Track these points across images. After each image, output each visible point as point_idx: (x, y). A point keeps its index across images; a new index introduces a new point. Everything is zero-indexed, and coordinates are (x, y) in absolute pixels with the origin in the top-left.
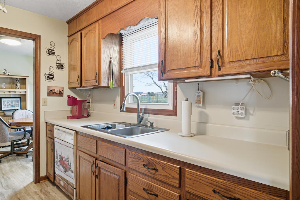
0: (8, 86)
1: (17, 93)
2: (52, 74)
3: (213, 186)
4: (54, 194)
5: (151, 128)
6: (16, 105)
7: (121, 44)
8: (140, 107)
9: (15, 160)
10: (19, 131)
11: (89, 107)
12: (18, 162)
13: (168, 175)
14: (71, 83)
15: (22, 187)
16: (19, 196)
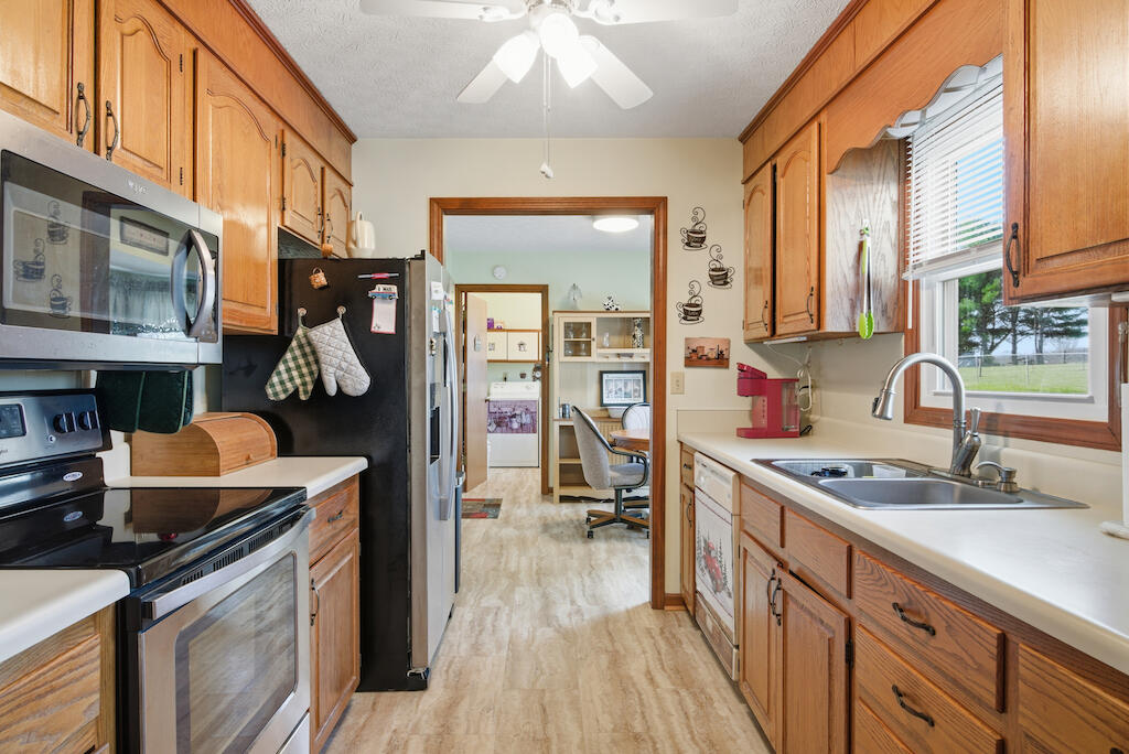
0: (616, 340)
1: (635, 359)
2: (697, 303)
3: (1115, 736)
4: (690, 650)
5: (1006, 492)
6: (635, 391)
7: (904, 176)
8: (964, 408)
9: (621, 538)
10: (635, 464)
11: (806, 401)
12: (628, 546)
13: (964, 655)
14: (751, 326)
15: (622, 608)
16: (611, 627)
